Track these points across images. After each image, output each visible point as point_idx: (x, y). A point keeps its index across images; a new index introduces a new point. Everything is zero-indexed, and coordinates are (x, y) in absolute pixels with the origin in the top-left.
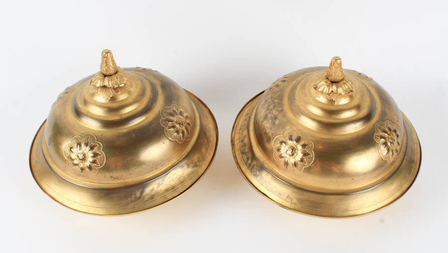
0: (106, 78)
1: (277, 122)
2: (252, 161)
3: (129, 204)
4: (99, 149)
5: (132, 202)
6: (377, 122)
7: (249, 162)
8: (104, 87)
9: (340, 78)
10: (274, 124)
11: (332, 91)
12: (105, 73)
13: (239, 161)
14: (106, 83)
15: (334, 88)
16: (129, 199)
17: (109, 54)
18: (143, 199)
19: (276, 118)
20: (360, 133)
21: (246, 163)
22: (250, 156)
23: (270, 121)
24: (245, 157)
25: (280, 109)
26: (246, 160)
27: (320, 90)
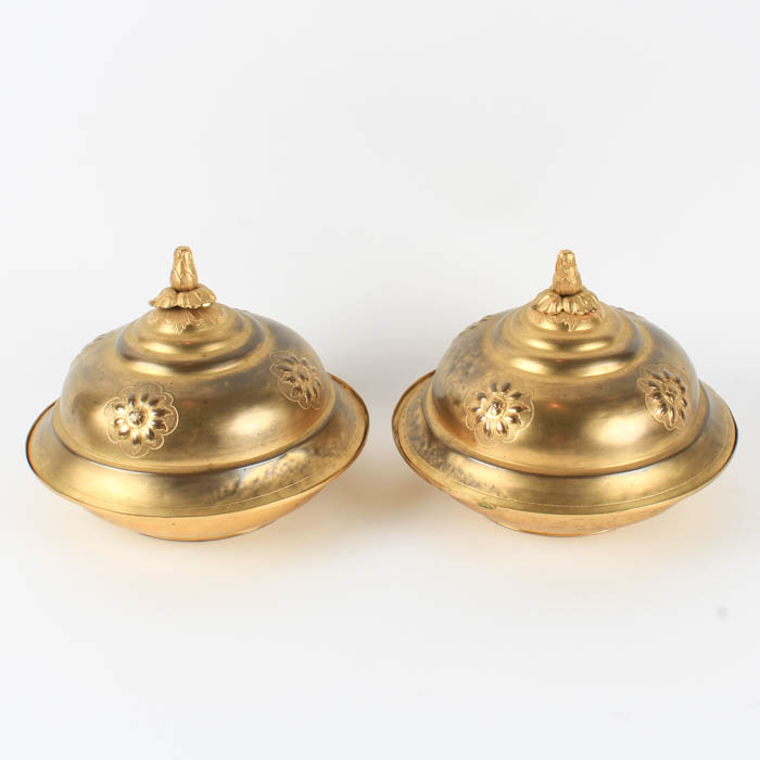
0: (181, 295)
1: (471, 370)
2: (429, 447)
3: (215, 502)
4: (167, 403)
5: (220, 498)
6: (645, 363)
7: (425, 448)
8: (177, 309)
9: (575, 289)
10: (467, 373)
11: (563, 310)
12: (178, 287)
13: (407, 452)
14: (180, 302)
15: (566, 305)
16: (215, 494)
17: (187, 254)
18: (240, 495)
19: (469, 365)
20: (613, 376)
21: (419, 452)
22: (426, 439)
23: (460, 372)
24: (417, 444)
25: (476, 353)
26: (418, 447)
27: (542, 309)
